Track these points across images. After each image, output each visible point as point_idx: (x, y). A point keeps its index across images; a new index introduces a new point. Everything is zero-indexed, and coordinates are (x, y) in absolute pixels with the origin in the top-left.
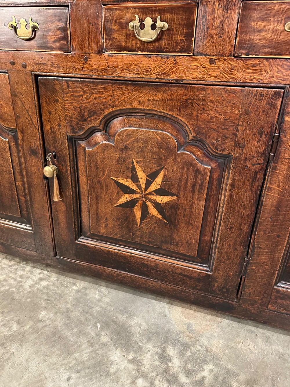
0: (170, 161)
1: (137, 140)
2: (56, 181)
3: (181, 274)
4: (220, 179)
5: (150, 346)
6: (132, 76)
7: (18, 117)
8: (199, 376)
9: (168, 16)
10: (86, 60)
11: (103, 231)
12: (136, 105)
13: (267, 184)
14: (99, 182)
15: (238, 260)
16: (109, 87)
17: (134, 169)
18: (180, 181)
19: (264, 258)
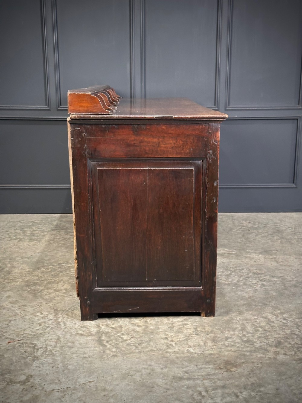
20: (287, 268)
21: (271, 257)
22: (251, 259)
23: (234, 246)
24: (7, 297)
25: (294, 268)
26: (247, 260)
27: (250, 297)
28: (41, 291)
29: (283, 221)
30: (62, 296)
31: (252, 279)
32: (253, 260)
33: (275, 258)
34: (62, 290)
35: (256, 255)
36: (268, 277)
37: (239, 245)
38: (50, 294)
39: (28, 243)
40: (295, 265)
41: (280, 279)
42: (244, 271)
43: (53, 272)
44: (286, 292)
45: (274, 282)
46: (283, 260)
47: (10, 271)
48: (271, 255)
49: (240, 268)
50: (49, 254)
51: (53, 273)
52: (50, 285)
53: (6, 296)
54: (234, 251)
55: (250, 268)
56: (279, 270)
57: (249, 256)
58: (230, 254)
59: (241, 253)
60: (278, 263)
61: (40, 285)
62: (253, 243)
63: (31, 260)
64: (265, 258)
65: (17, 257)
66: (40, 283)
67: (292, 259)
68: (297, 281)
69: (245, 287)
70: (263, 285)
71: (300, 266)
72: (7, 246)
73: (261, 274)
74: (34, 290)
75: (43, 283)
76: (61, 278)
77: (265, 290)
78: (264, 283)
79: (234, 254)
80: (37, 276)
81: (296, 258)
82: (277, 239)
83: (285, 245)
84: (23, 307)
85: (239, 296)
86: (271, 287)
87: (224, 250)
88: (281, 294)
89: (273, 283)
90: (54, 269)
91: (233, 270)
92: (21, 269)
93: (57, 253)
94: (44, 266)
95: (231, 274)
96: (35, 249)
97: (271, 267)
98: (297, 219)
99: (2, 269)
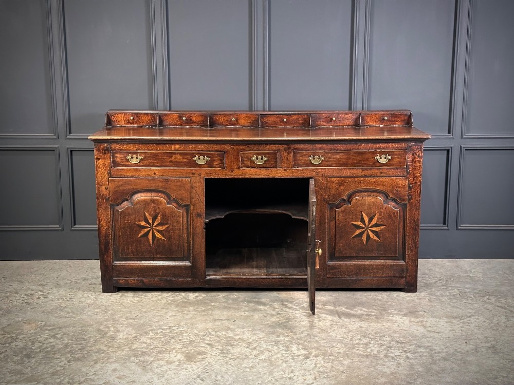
6: (253, 177)
7: (192, 198)
9: (268, 155)
20: (436, 335)
21: (417, 320)
22: (394, 323)
23: (373, 304)
24: (113, 370)
25: (444, 336)
26: (388, 324)
27: (392, 374)
28: (151, 363)
29: (433, 271)
30: (175, 369)
31: (394, 350)
32: (396, 324)
33: (422, 322)
34: (174, 362)
35: (400, 317)
36: (414, 346)
37: (379, 303)
38: (161, 366)
39: (132, 299)
40: (446, 332)
41: (428, 350)
42: (385, 339)
43: (163, 337)
44: (435, 367)
45: (421, 354)
46: (431, 324)
47: (114, 336)
48: (418, 318)
49: (381, 335)
50: (157, 314)
51: (163, 339)
52: (161, 355)
53: (111, 369)
54: (374, 312)
55: (392, 335)
56: (427, 337)
57: (391, 318)
58: (369, 315)
59: (381, 314)
60: (425, 329)
61: (149, 355)
62: (396, 301)
63: (137, 322)
64: (410, 321)
65: (121, 317)
66: (149, 352)
67: (442, 324)
68: (447, 352)
69: (386, 360)
70: (408, 358)
71: (451, 333)
72: (108, 303)
73: (405, 343)
74: (143, 362)
75: (153, 352)
76: (173, 346)
77: (409, 364)
78: (409, 355)
79: (374, 315)
80: (146, 343)
81: (447, 322)
82: (424, 296)
83: (434, 304)
84: (131, 383)
85: (379, 372)
86: (417, 361)
87: (361, 310)
88: (429, 370)
89: (418, 355)
90: (164, 333)
91: (372, 337)
92: (127, 334)
93: (167, 312)
94: (152, 330)
95: (370, 343)
96: (140, 307)
97: (417, 334)
98: (449, 269)
99: (105, 334)
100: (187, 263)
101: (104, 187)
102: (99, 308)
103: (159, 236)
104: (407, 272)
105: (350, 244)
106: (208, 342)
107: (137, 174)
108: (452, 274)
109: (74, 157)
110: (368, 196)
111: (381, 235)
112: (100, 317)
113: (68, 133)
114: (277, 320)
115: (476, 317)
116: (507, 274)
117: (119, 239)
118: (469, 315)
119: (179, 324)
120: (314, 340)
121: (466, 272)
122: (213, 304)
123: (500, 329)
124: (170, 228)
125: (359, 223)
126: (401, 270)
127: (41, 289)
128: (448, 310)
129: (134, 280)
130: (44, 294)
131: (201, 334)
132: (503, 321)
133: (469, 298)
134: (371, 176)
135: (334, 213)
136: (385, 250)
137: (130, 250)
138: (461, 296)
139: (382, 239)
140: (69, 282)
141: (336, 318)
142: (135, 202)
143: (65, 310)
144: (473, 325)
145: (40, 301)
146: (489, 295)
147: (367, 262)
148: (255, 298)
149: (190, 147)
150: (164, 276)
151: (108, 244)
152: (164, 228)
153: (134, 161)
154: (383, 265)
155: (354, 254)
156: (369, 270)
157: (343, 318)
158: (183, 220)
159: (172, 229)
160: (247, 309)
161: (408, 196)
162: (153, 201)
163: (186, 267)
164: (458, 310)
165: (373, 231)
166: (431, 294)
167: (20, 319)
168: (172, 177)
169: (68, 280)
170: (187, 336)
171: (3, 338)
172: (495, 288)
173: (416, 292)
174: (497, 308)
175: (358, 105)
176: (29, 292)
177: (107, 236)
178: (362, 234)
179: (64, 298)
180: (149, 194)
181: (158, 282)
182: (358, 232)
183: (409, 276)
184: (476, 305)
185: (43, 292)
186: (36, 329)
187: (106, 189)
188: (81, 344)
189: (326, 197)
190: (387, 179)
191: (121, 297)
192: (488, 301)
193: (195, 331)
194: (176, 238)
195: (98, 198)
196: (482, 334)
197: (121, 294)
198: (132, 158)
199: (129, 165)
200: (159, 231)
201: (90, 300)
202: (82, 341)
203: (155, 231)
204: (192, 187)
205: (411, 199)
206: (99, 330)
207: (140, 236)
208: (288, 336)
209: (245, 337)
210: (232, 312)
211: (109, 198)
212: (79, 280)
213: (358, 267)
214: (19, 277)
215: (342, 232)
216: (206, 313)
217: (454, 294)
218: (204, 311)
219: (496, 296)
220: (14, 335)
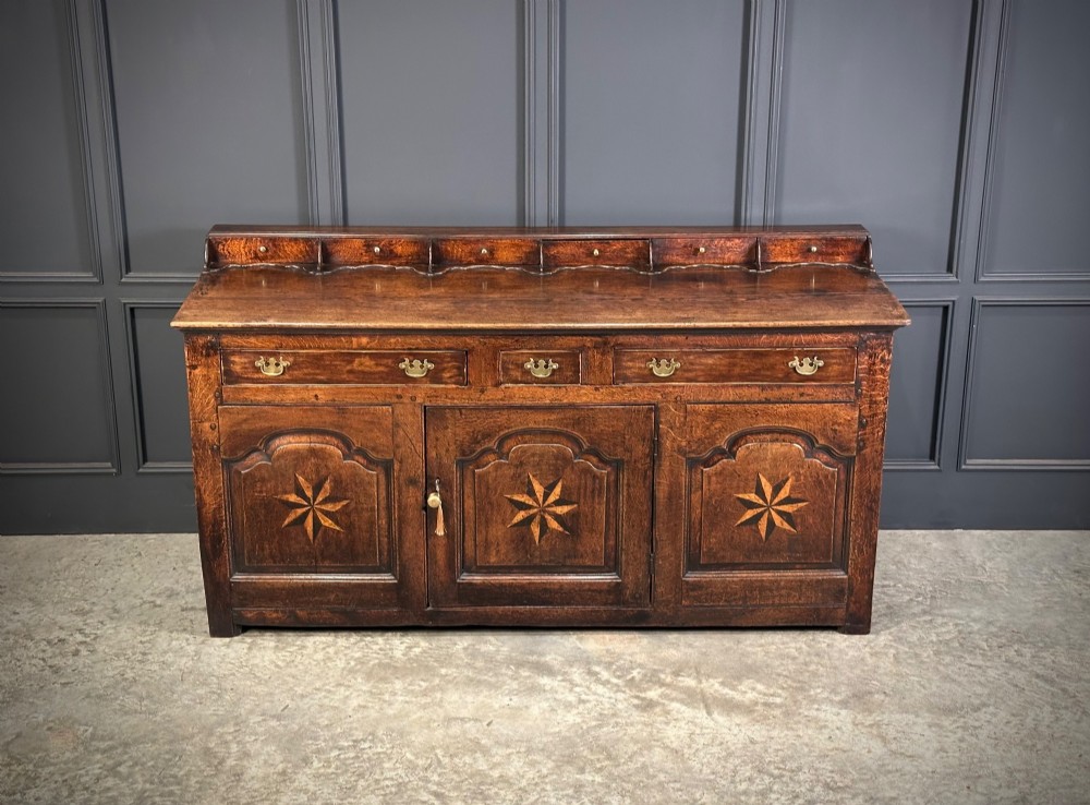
0: (568, 470)
1: (533, 455)
2: (440, 511)
3: (589, 590)
4: (617, 480)
5: (574, 669)
6: (529, 403)
7: (398, 447)
8: (629, 677)
9: (559, 359)
10: (482, 391)
11: (493, 560)
12: (531, 425)
13: (657, 480)
14: (490, 503)
15: (645, 559)
16: (505, 412)
17: (530, 483)
18: (579, 489)
19: (667, 550)
20: (907, 766)
21: (869, 720)
22: (821, 728)
23: (779, 671)
25: (924, 768)
26: (810, 732)
29: (905, 566)
32: (826, 733)
33: (877, 725)
35: (834, 710)
37: (791, 667)
39: (274, 657)
40: (928, 755)
42: (802, 777)
43: (342, 774)
46: (898, 732)
47: (238, 770)
48: (870, 712)
49: (794, 766)
50: (327, 702)
51: (341, 780)
54: (780, 696)
55: (817, 765)
56: (890, 772)
57: (815, 713)
58: (770, 706)
59: (795, 703)
60: (885, 746)
62: (826, 661)
63: (285, 726)
64: (853, 722)
65: (251, 712)
67: (920, 731)
71: (938, 757)
72: (224, 670)
73: (843, 789)
79: (780, 706)
80: (306, 792)
81: (930, 726)
82: (885, 646)
83: (904, 671)
87: (753, 689)
90: (344, 762)
91: (776, 772)
92: (266, 762)
93: (347, 697)
94: (319, 751)
95: (771, 790)
96: (291, 679)
97: (870, 762)
98: (938, 560)
99: (220, 763)
100: (387, 578)
101: (207, 425)
102: (205, 684)
103: (327, 522)
104: (851, 594)
105: (732, 538)
106: (435, 788)
107: (278, 398)
108: (944, 575)
109: (138, 321)
110: (772, 441)
111: (799, 520)
112: (209, 711)
113: (124, 271)
114: (579, 720)
115: (992, 709)
116: (1059, 576)
117: (243, 529)
118: (977, 702)
119: (372, 734)
120: (655, 781)
121: (974, 569)
122: (443, 671)
123: (1039, 747)
124: (351, 508)
125: (753, 497)
126: (838, 591)
127: (81, 624)
128: (934, 689)
129: (277, 611)
130: (88, 640)
131: (421, 762)
132: (1046, 722)
133: (977, 650)
134: (779, 401)
135: (699, 476)
136: (806, 549)
137: (267, 552)
138: (961, 645)
139: (799, 528)
140: (138, 602)
141: (701, 715)
142: (276, 454)
143: (133, 689)
144: (983, 733)
145: (80, 662)
146: (1020, 641)
147: (768, 575)
148: (532, 653)
149: (392, 340)
150: (341, 604)
151: (219, 538)
152: (338, 506)
153: (271, 372)
154: (801, 581)
155: (740, 559)
156: (771, 590)
157: (715, 715)
158: (377, 492)
159: (356, 508)
160: (515, 685)
161: (858, 442)
162: (313, 452)
163: (386, 587)
164: (954, 687)
165: (780, 513)
166: (900, 639)
167: (41, 718)
168: (353, 404)
169: (135, 596)
170: (390, 770)
171: (9, 775)
172: (1032, 621)
173: (868, 632)
174: (1034, 680)
175: (754, 213)
176: (56, 634)
177: (217, 523)
178: (757, 518)
179: (129, 652)
180: (304, 438)
181: (327, 615)
182: (749, 514)
183: (855, 603)
184: (991, 673)
185: (86, 635)
186: (75, 749)
187: (213, 428)
188: (171, 793)
189: (684, 444)
190: (815, 407)
191: (250, 649)
192: (1017, 659)
193: (409, 756)
194: (364, 527)
195: (195, 448)
196: (1002, 761)
197: (249, 640)
198: (268, 364)
199: (259, 379)
200: (327, 514)
201: (184, 660)
202: (172, 784)
203: (319, 514)
204: (396, 425)
205: (864, 447)
206: (207, 752)
207: (286, 522)
208: (601, 769)
209: (511, 772)
210: (484, 696)
211: (219, 448)
212: (159, 595)
213: (749, 586)
214: (31, 587)
215: (716, 515)
216: (429, 700)
217: (948, 637)
218: (425, 693)
219: (1034, 644)
220: (31, 767)
